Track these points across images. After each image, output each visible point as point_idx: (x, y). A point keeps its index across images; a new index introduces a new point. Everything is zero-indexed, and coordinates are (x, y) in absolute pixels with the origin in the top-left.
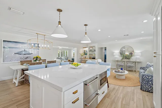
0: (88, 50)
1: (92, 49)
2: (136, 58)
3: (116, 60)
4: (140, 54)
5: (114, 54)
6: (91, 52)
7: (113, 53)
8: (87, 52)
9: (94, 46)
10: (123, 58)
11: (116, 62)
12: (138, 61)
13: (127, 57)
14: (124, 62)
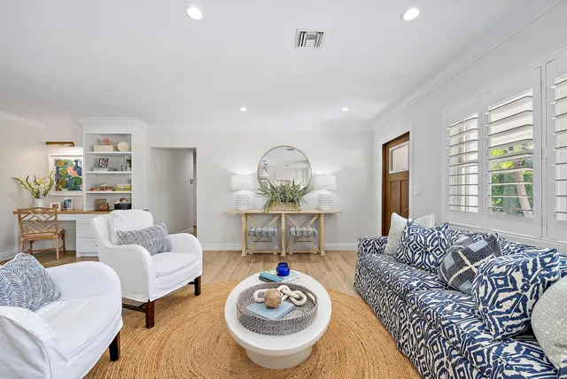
0: (82, 159)
1: (109, 150)
2: (321, 200)
3: (244, 209)
4: (332, 181)
5: (235, 181)
6: (105, 171)
7: (230, 175)
8: (78, 169)
9: (126, 137)
10: (272, 201)
11: (244, 219)
12: (325, 209)
13: (289, 195)
14: (276, 218)
